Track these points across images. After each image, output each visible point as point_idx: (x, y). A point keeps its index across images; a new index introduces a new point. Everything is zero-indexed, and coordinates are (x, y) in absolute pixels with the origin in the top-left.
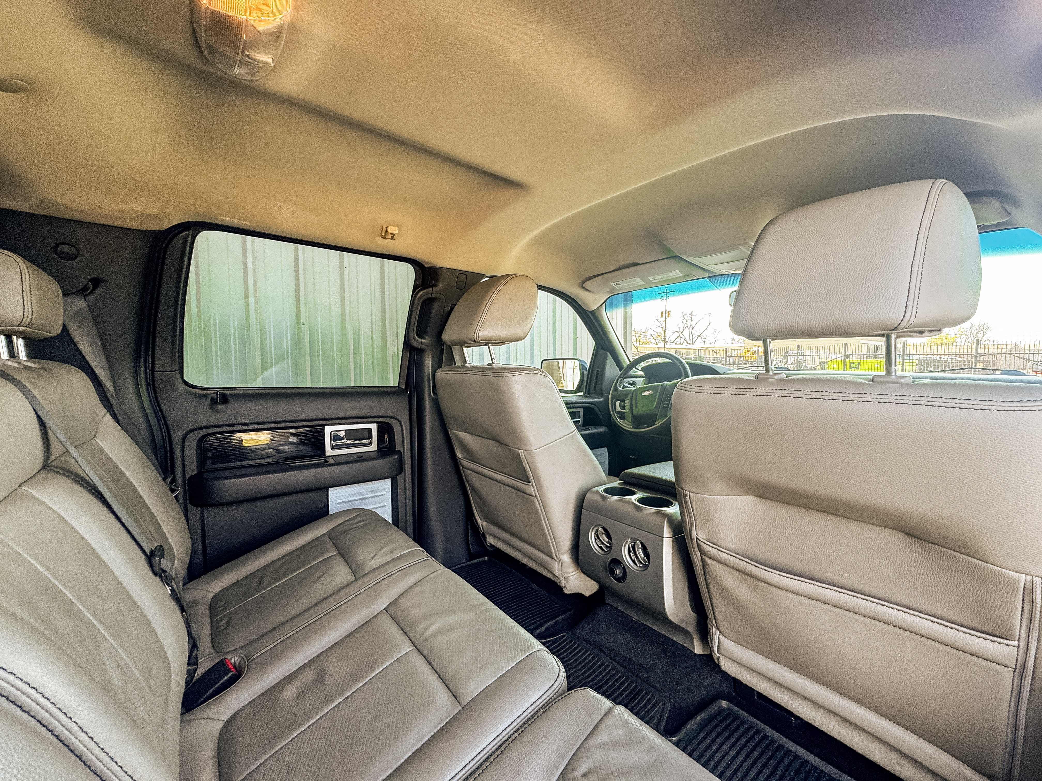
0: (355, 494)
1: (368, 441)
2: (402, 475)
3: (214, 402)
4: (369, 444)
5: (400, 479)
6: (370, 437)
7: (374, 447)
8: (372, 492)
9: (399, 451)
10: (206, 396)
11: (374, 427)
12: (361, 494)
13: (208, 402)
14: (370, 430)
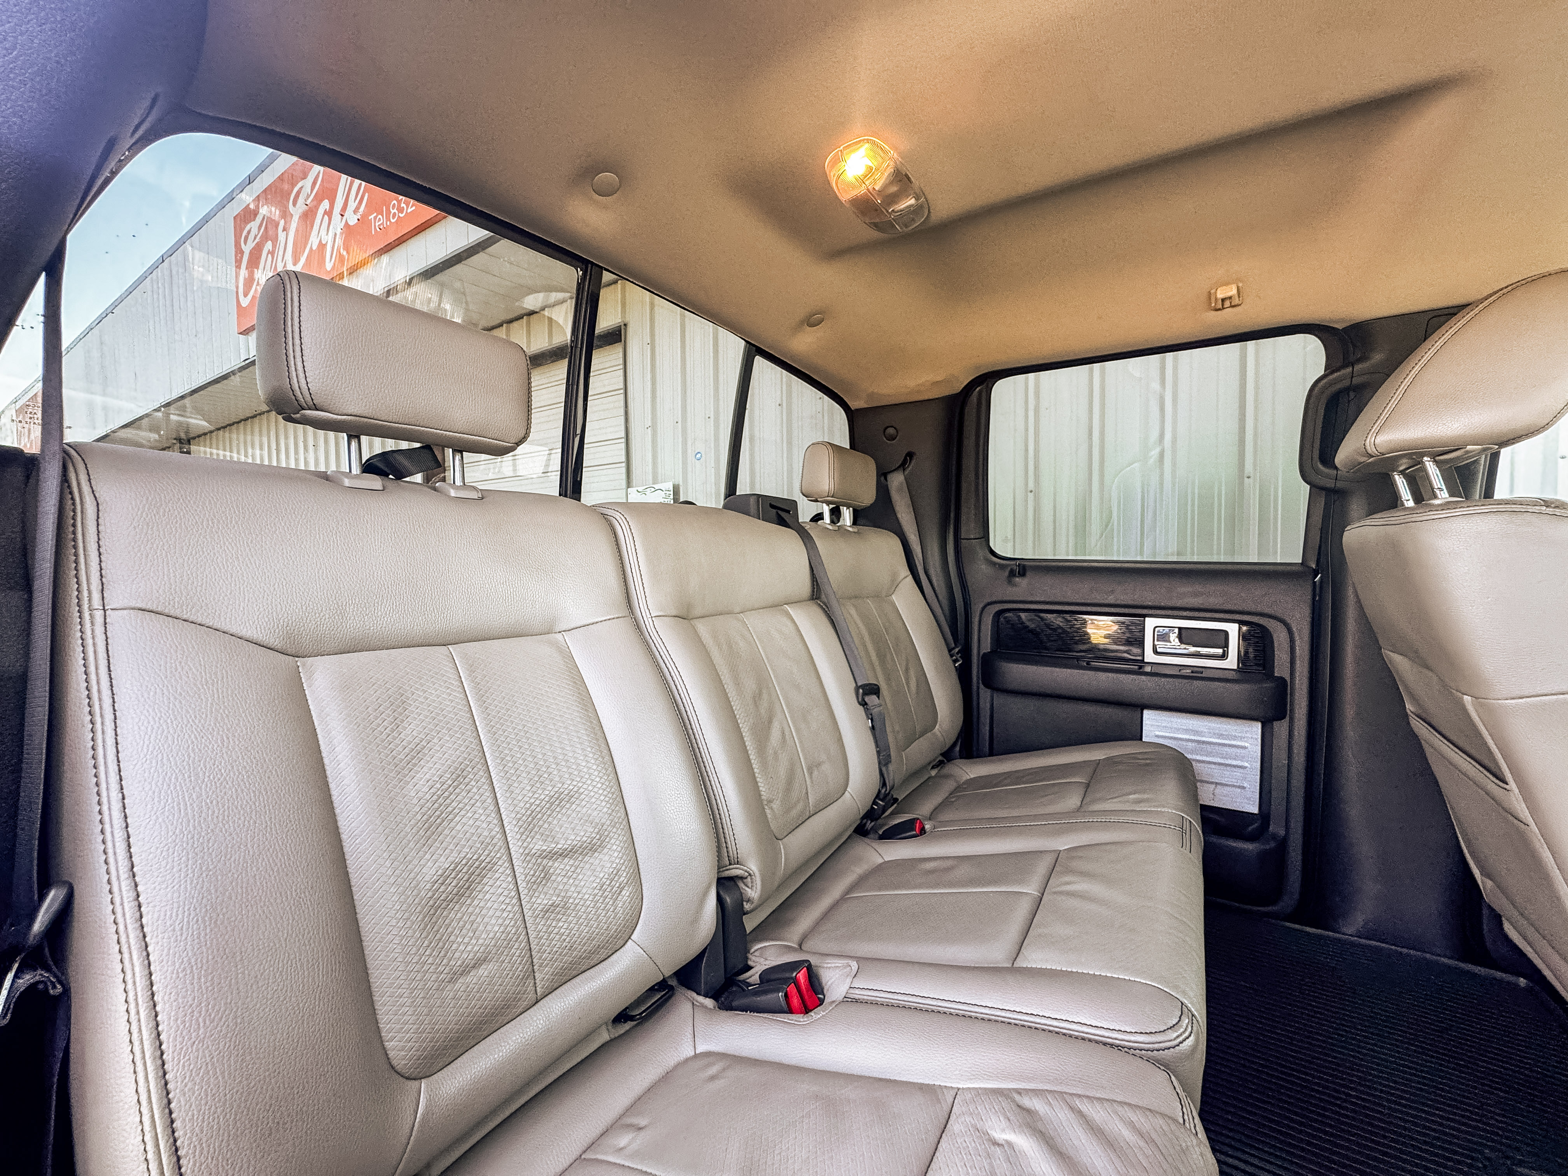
0: (1187, 731)
1: (1220, 651)
2: (1285, 723)
3: (1012, 574)
4: (1224, 656)
5: (1281, 728)
6: (1226, 645)
7: (1231, 662)
8: (1221, 736)
9: (1283, 679)
10: (1006, 566)
11: (1233, 629)
12: (1196, 733)
13: (1007, 573)
14: (1226, 633)
